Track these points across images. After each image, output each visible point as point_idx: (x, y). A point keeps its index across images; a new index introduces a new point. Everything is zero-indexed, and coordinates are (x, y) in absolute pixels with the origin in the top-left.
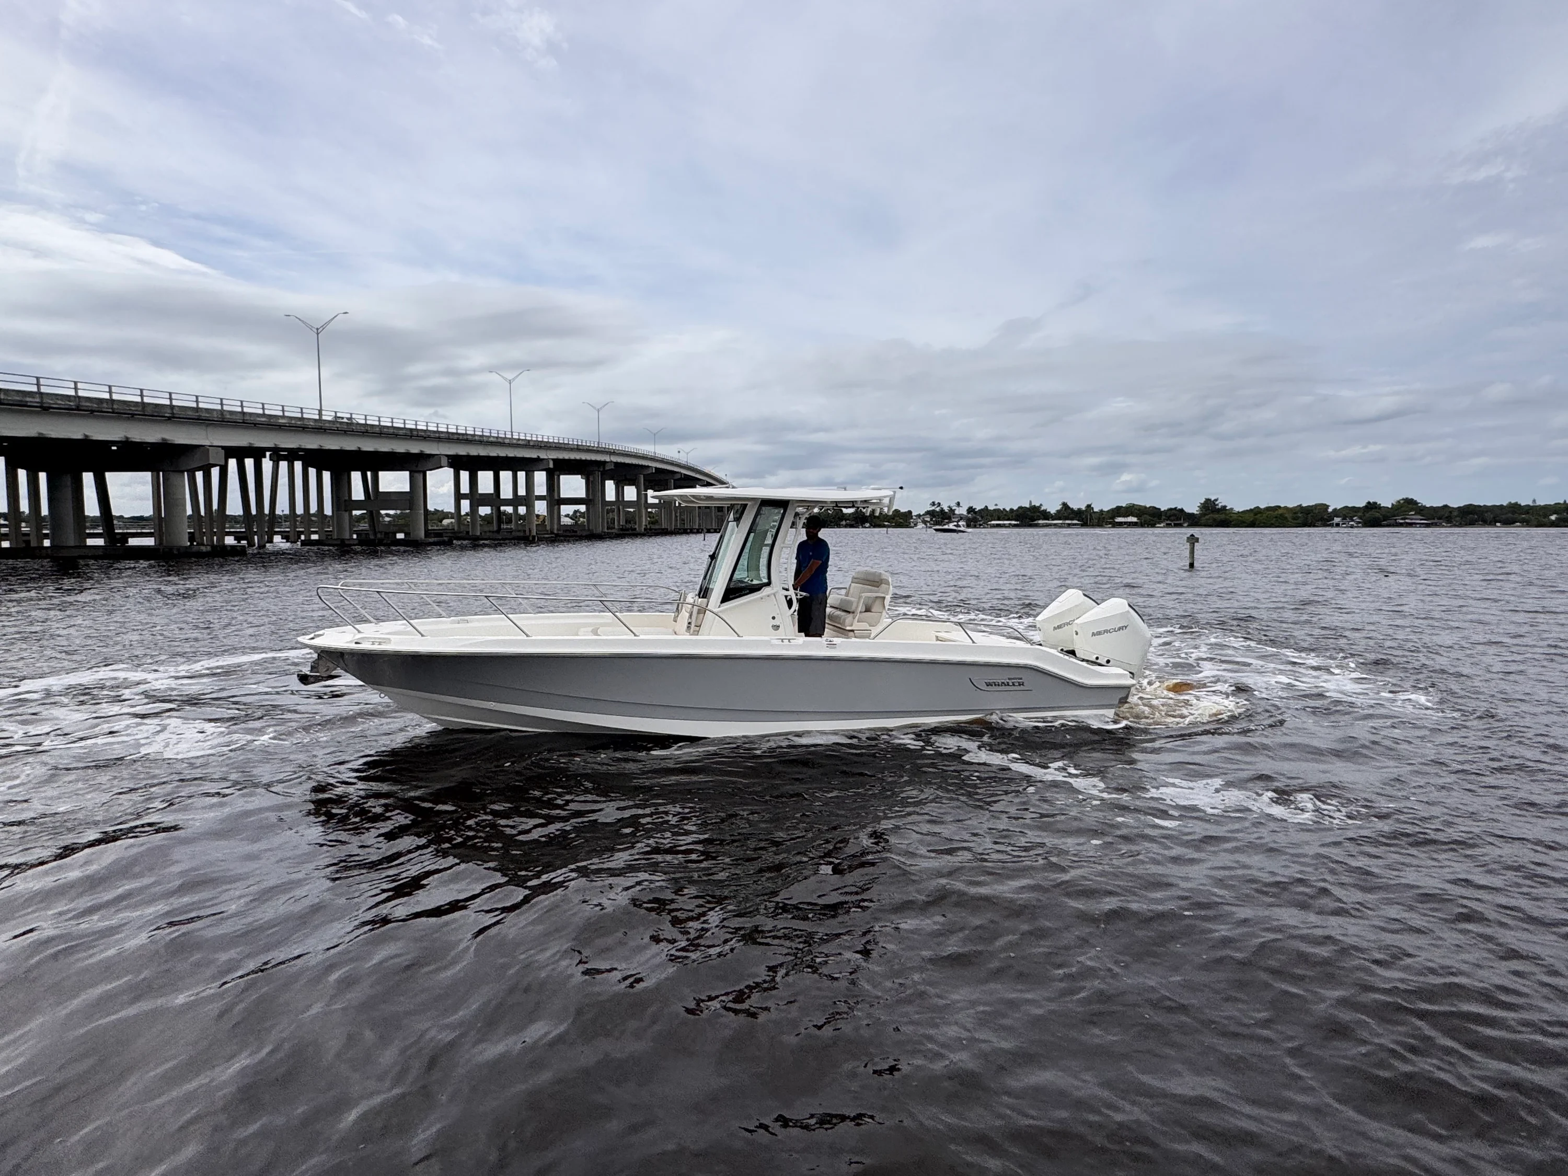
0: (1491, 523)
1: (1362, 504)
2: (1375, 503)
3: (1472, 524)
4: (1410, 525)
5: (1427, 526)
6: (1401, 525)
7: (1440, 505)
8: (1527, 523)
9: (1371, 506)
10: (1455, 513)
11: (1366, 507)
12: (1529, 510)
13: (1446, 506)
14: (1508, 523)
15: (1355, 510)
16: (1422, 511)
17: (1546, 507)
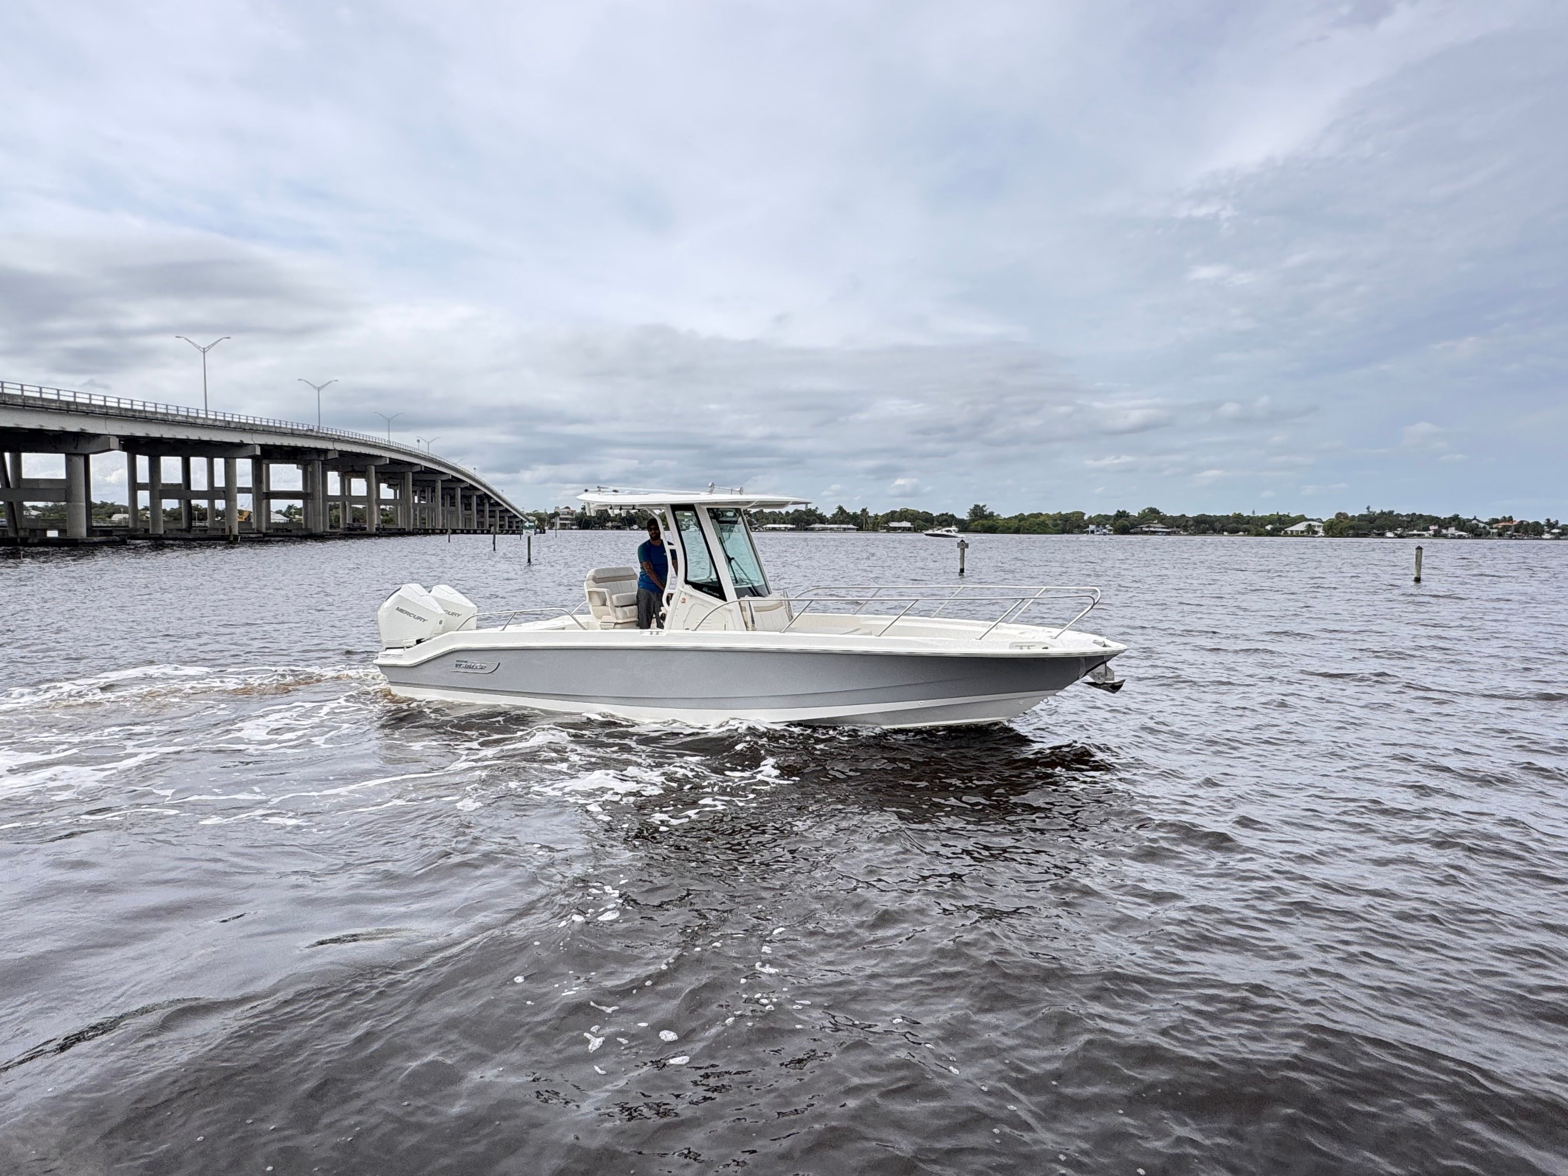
0: (1219, 531)
1: (1113, 513)
2: (1124, 512)
3: (1204, 532)
4: (1154, 533)
5: (1168, 534)
6: (1146, 533)
7: (1178, 514)
8: (1248, 532)
9: (1121, 515)
10: (1190, 523)
11: (1117, 515)
12: (1250, 520)
13: (1183, 516)
14: (1234, 532)
15: (1107, 518)
16: (1163, 520)
17: (1263, 518)
